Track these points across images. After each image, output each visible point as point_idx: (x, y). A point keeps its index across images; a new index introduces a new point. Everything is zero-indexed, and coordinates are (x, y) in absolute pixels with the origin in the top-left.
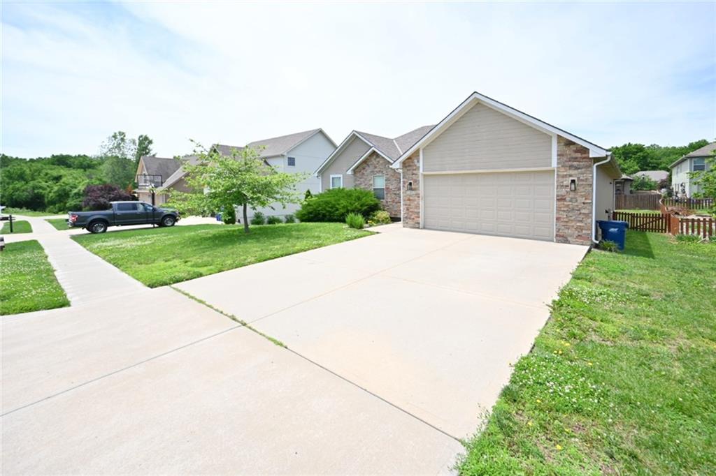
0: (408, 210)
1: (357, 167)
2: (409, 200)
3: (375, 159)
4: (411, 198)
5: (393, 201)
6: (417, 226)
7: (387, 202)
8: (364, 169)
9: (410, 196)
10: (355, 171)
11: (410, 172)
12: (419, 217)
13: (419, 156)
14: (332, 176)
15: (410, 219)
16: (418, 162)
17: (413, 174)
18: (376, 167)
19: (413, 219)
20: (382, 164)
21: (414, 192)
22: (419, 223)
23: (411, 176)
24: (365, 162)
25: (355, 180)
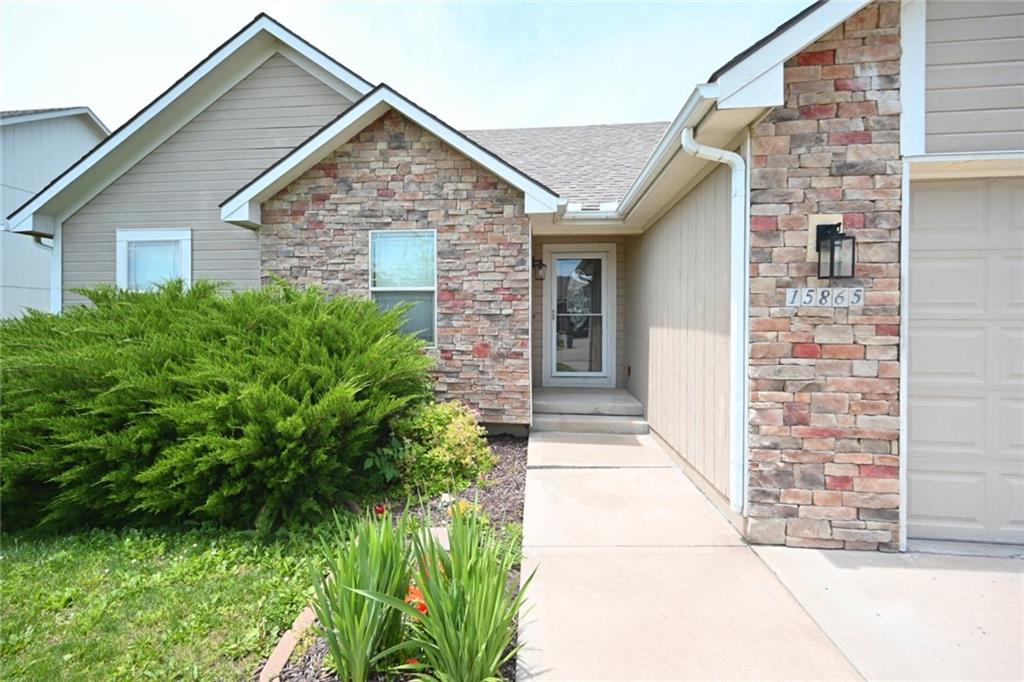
0: (794, 417)
1: (281, 192)
2: (807, 349)
3: (384, 157)
4: (822, 337)
5: (482, 350)
6: (875, 529)
7: (447, 355)
8: (321, 199)
9: (817, 320)
10: (266, 206)
11: (819, 157)
12: (893, 471)
13: (894, 39)
14: (123, 237)
15: (810, 481)
16: (891, 81)
17: (842, 170)
18: (386, 194)
19: (844, 482)
20: (421, 180)
21: (846, 296)
22: (889, 514)
23: (823, 183)
24: (326, 166)
25: (270, 253)
